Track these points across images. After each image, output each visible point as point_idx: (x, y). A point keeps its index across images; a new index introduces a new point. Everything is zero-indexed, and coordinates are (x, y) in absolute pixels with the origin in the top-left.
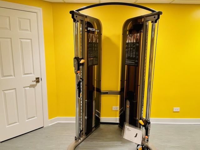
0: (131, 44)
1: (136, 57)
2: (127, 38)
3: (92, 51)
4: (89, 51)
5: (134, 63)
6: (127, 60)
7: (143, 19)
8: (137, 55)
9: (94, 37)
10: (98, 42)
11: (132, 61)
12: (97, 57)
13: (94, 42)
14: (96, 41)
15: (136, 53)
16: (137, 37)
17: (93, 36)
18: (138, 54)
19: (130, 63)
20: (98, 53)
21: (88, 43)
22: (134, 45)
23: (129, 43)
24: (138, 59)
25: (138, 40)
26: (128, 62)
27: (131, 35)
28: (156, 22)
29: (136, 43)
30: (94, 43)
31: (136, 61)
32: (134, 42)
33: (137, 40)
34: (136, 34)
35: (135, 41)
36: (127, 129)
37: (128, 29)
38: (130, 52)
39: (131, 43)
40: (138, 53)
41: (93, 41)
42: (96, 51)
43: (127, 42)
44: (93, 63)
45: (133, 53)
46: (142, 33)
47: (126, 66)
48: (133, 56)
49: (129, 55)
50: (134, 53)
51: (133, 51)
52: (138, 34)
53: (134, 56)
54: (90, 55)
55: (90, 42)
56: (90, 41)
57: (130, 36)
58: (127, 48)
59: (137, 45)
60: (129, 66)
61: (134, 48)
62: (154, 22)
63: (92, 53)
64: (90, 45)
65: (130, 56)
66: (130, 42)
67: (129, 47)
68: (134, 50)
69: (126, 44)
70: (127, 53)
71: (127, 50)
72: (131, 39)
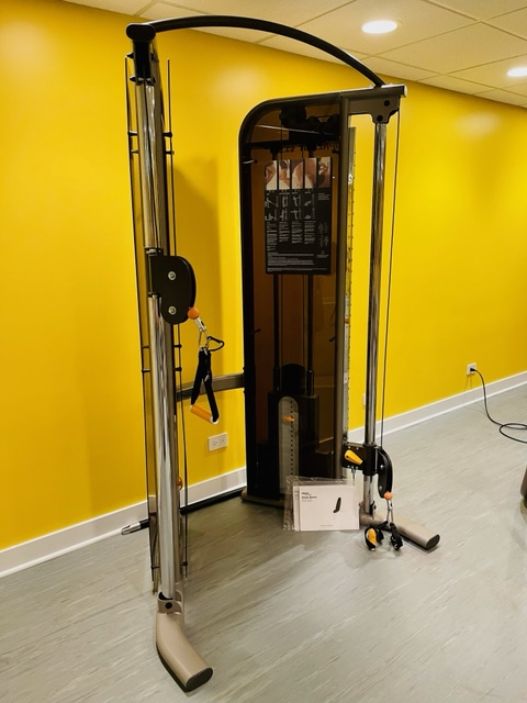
0: (291, 197)
1: (317, 241)
2: (270, 172)
5: (310, 262)
6: (276, 254)
8: (325, 235)
11: (300, 258)
15: (316, 228)
16: (318, 168)
18: (330, 229)
19: (288, 266)
22: (307, 198)
23: (278, 191)
24: (331, 249)
25: (327, 181)
26: (279, 261)
27: (287, 162)
31: (319, 256)
32: (304, 190)
33: (319, 179)
35: (309, 185)
36: (301, 495)
38: (289, 226)
39: (291, 190)
43: (271, 186)
45: (303, 228)
48: (303, 237)
49: (283, 238)
50: (309, 227)
51: (303, 222)
52: (326, 160)
53: (310, 239)
57: (284, 167)
58: (269, 210)
59: (322, 197)
61: (307, 210)
62: (385, 118)
65: (290, 240)
66: (284, 186)
67: (281, 208)
68: (308, 217)
69: (266, 196)
70: (273, 229)
71: (271, 217)
72: (288, 176)
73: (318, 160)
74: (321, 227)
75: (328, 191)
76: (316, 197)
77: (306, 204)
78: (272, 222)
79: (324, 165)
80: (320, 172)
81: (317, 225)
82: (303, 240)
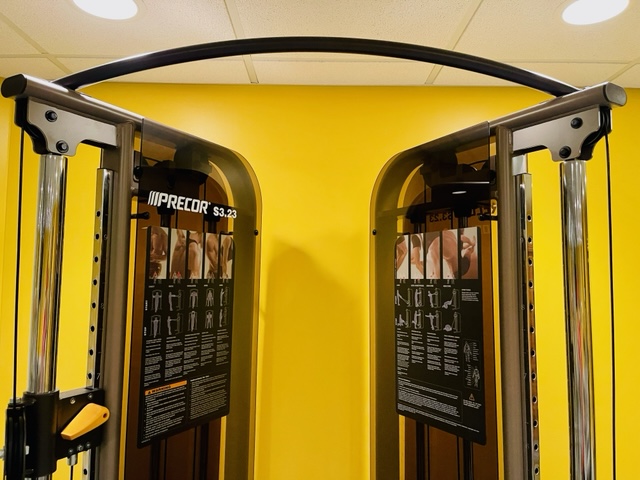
0: (425, 291)
1: (462, 374)
2: (402, 253)
3: (181, 337)
4: (149, 336)
5: (452, 411)
6: (408, 382)
7: (493, 146)
8: (473, 364)
9: (198, 249)
10: (228, 274)
11: (441, 399)
12: (226, 368)
13: (196, 276)
14: (218, 269)
15: (460, 349)
16: (460, 247)
17: (189, 241)
18: (481, 356)
19: (424, 408)
20: (228, 341)
21: (149, 286)
23: (410, 281)
24: (483, 392)
25: (474, 267)
26: (412, 396)
27: (421, 236)
28: (586, 152)
29: (459, 283)
30: (202, 281)
31: (466, 403)
32: (441, 281)
33: (462, 264)
34: (455, 232)
35: (448, 275)
37: (400, 205)
38: (424, 339)
39: (425, 281)
40: (480, 347)
41: (188, 273)
42: (214, 331)
43: (402, 274)
44: (187, 413)
45: (441, 346)
46: (494, 224)
47: (402, 419)
48: (443, 362)
49: (417, 358)
50: (451, 347)
51: (441, 334)
52: (470, 233)
53: (452, 369)
54: (162, 363)
55: (168, 280)
56: (162, 276)
57: (417, 244)
58: (400, 310)
59: (468, 296)
60: (420, 425)
61: (446, 317)
62: (576, 151)
63: (176, 349)
64: (165, 300)
65: (425, 363)
66: (417, 275)
67: (413, 309)
68: (448, 328)
69: (396, 288)
70: (405, 340)
71: (402, 321)
72: (422, 259)
73: (460, 234)
74: (467, 349)
75: (477, 285)
76: (459, 295)
77: (445, 306)
78: (403, 328)
79: (469, 242)
80: (463, 253)
81: (461, 343)
82: (442, 367)
